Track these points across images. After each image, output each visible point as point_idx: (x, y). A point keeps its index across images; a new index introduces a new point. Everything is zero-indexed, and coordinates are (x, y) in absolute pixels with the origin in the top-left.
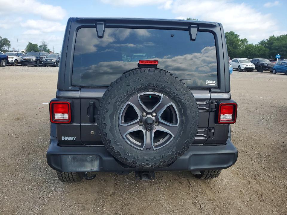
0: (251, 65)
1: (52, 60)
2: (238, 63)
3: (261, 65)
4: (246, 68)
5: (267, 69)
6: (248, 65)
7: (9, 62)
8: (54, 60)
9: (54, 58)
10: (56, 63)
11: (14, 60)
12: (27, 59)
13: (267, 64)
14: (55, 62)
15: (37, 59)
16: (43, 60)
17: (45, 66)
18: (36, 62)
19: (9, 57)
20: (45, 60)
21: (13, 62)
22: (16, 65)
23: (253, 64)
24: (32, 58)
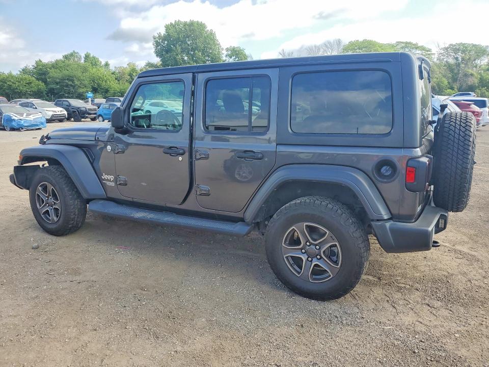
0: (61, 111)
2: (36, 108)
3: (75, 110)
4: (53, 116)
5: (87, 116)
6: (55, 112)
13: (86, 108)
23: (62, 109)
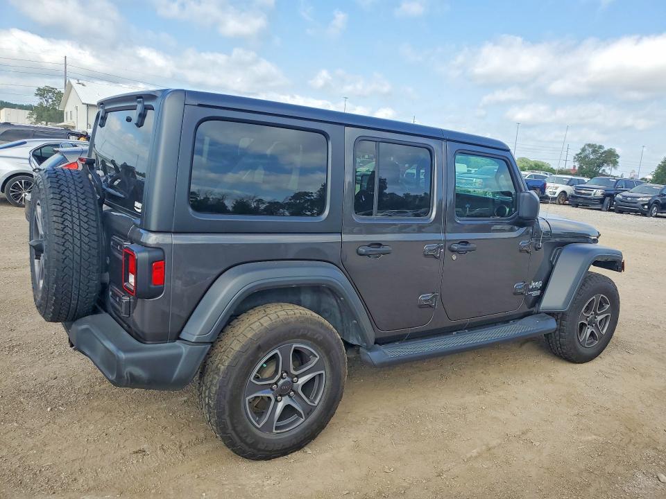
1: (639, 198)
7: (547, 196)
8: (644, 199)
9: (645, 195)
10: (646, 207)
11: (558, 192)
12: (583, 192)
14: (643, 205)
15: (605, 195)
16: (619, 196)
17: (621, 212)
18: (602, 201)
19: (548, 185)
20: (621, 197)
21: (556, 196)
22: (560, 204)
24: (595, 190)
